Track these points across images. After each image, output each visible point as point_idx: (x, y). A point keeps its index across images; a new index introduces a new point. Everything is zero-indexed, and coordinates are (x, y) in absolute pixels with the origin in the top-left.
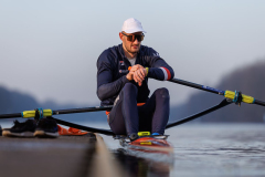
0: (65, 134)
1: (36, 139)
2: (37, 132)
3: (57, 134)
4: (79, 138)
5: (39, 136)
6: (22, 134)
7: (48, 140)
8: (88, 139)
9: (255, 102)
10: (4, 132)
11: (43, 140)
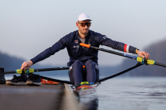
1: (27, 87)
2: (28, 82)
3: (40, 83)
4: (53, 86)
5: (29, 85)
6: (19, 83)
7: (35, 87)
8: (60, 86)
9: (155, 64)
10: (7, 82)
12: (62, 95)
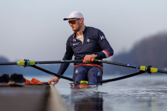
0: (29, 84)
1: (10, 88)
2: (10, 83)
3: (23, 84)
5: (11, 86)
8: (45, 86)
11: (14, 88)
12: (47, 96)
